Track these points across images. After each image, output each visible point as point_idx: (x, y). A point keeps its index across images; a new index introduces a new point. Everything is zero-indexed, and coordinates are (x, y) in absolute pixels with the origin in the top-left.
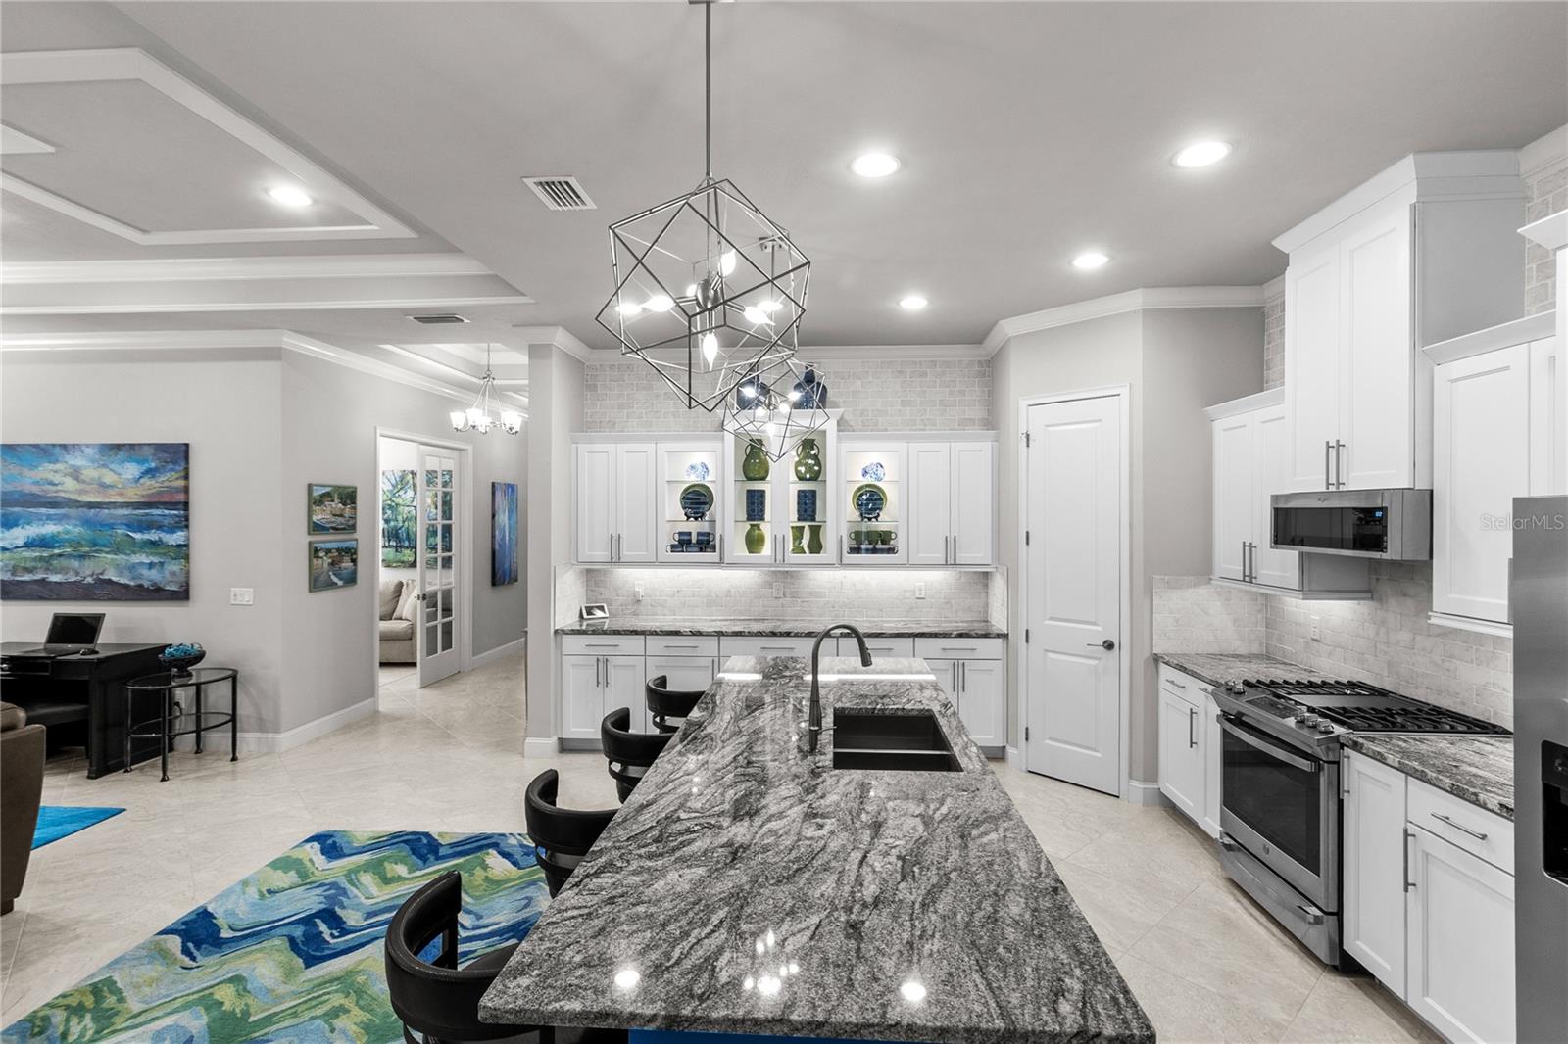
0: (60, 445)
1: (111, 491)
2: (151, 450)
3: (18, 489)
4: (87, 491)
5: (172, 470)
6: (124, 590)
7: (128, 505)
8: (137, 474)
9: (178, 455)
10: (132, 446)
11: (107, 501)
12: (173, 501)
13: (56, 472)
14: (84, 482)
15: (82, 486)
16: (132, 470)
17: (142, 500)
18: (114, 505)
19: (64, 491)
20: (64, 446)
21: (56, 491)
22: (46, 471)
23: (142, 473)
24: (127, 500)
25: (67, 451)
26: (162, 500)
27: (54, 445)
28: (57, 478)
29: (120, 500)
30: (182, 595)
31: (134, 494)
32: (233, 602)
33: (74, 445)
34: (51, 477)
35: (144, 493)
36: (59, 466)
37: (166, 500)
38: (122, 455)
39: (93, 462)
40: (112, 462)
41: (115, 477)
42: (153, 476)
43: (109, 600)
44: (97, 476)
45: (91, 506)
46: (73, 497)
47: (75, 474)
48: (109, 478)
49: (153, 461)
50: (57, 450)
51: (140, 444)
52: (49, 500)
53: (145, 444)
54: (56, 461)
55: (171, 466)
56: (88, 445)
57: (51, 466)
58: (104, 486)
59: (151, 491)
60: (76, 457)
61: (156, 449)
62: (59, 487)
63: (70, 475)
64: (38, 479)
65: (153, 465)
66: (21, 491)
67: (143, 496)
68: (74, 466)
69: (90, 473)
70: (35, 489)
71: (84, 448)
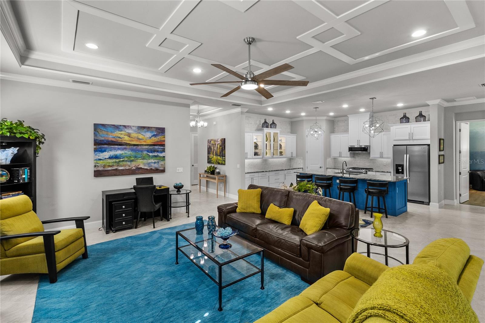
0: (123, 126)
1: (141, 141)
2: (155, 129)
3: (106, 139)
4: (133, 140)
5: (162, 135)
6: (146, 170)
7: (147, 145)
8: (150, 136)
9: (161, 131)
10: (149, 128)
11: (140, 144)
12: (162, 144)
13: (121, 134)
14: (132, 138)
15: (131, 139)
16: (149, 134)
17: (152, 144)
18: (143, 145)
19: (125, 140)
20: (125, 126)
21: (121, 140)
22: (117, 133)
23: (152, 136)
24: (147, 144)
25: (125, 128)
26: (158, 144)
27: (121, 125)
28: (122, 136)
29: (144, 143)
30: (163, 171)
31: (149, 142)
33: (128, 126)
34: (120, 136)
35: (153, 141)
36: (122, 132)
37: (160, 144)
38: (145, 130)
39: (135, 132)
40: (142, 132)
41: (143, 137)
42: (156, 137)
43: (141, 174)
44: (137, 136)
45: (134, 145)
46: (128, 142)
47: (129, 135)
48: (141, 137)
49: (155, 132)
50: (121, 127)
51: (151, 127)
52: (119, 143)
53: (153, 127)
54: (122, 131)
55: (161, 134)
56: (133, 126)
57: (119, 132)
58: (139, 139)
59: (154, 141)
60: (129, 130)
61: (156, 129)
62: (123, 139)
63: (127, 135)
64: (115, 136)
65: (155, 133)
66: (107, 140)
67: (152, 142)
68: (128, 133)
69: (134, 135)
70: (113, 140)
71: (132, 127)
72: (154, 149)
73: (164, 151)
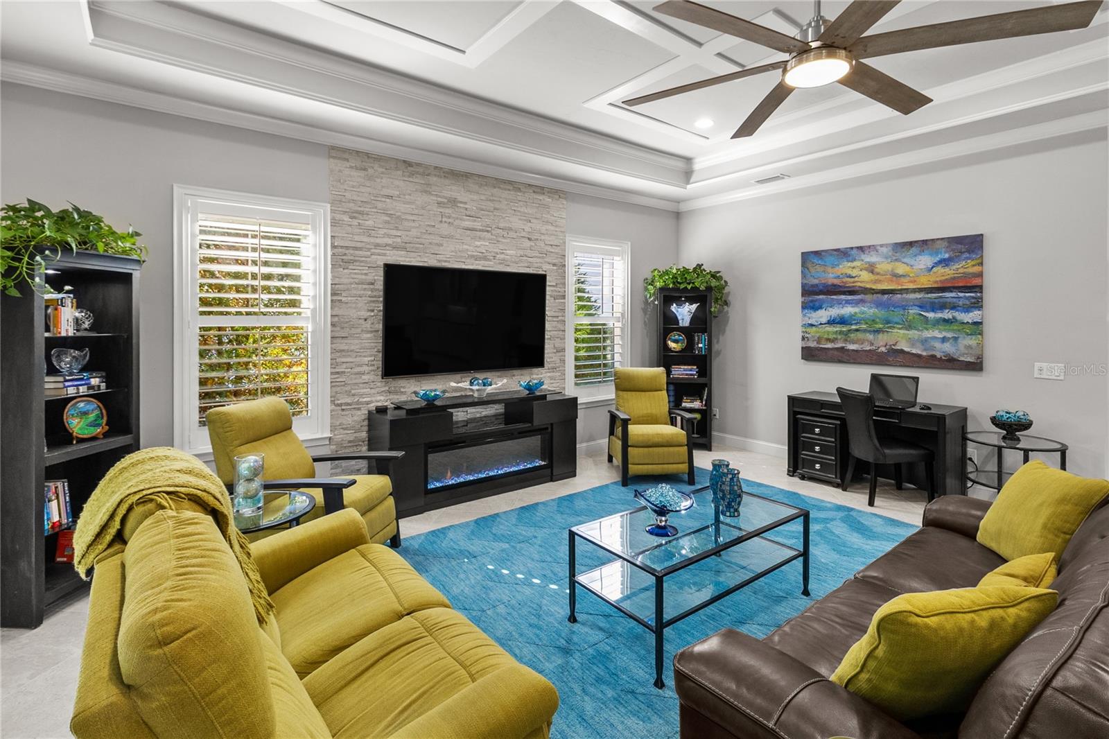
0: (858, 248)
1: (903, 280)
2: (946, 244)
3: (823, 282)
4: (880, 281)
5: (967, 258)
6: (915, 359)
7: (920, 290)
8: (930, 264)
9: (972, 245)
10: (925, 242)
11: (900, 288)
12: (969, 285)
13: (854, 268)
14: (878, 274)
15: (877, 277)
16: (925, 261)
17: (936, 286)
18: (907, 291)
19: (861, 282)
20: (861, 249)
21: (854, 282)
22: (845, 267)
23: (936, 263)
24: (919, 287)
25: (863, 251)
26: (956, 285)
27: (852, 248)
28: (854, 273)
29: (911, 286)
30: (976, 366)
31: (925, 282)
32: (1036, 375)
33: (869, 247)
34: (849, 272)
35: (938, 279)
36: (855, 264)
37: (961, 285)
38: (914, 250)
39: (886, 258)
40: (904, 257)
41: (908, 269)
42: (947, 265)
43: (901, 366)
44: (890, 269)
45: (884, 292)
46: (868, 286)
47: (871, 269)
48: (901, 269)
49: (945, 253)
50: (854, 252)
51: (933, 240)
52: (848, 289)
53: (938, 239)
54: (854, 260)
55: (967, 255)
56: (882, 246)
57: (849, 264)
58: (896, 276)
59: (943, 278)
60: (871, 256)
61: (949, 242)
62: (856, 279)
63: (866, 269)
64: (839, 274)
65: (947, 256)
66: (825, 284)
67: (936, 282)
68: (869, 262)
69: (884, 266)
70: (837, 282)
71: (878, 248)
72: (941, 300)
73: (977, 304)
